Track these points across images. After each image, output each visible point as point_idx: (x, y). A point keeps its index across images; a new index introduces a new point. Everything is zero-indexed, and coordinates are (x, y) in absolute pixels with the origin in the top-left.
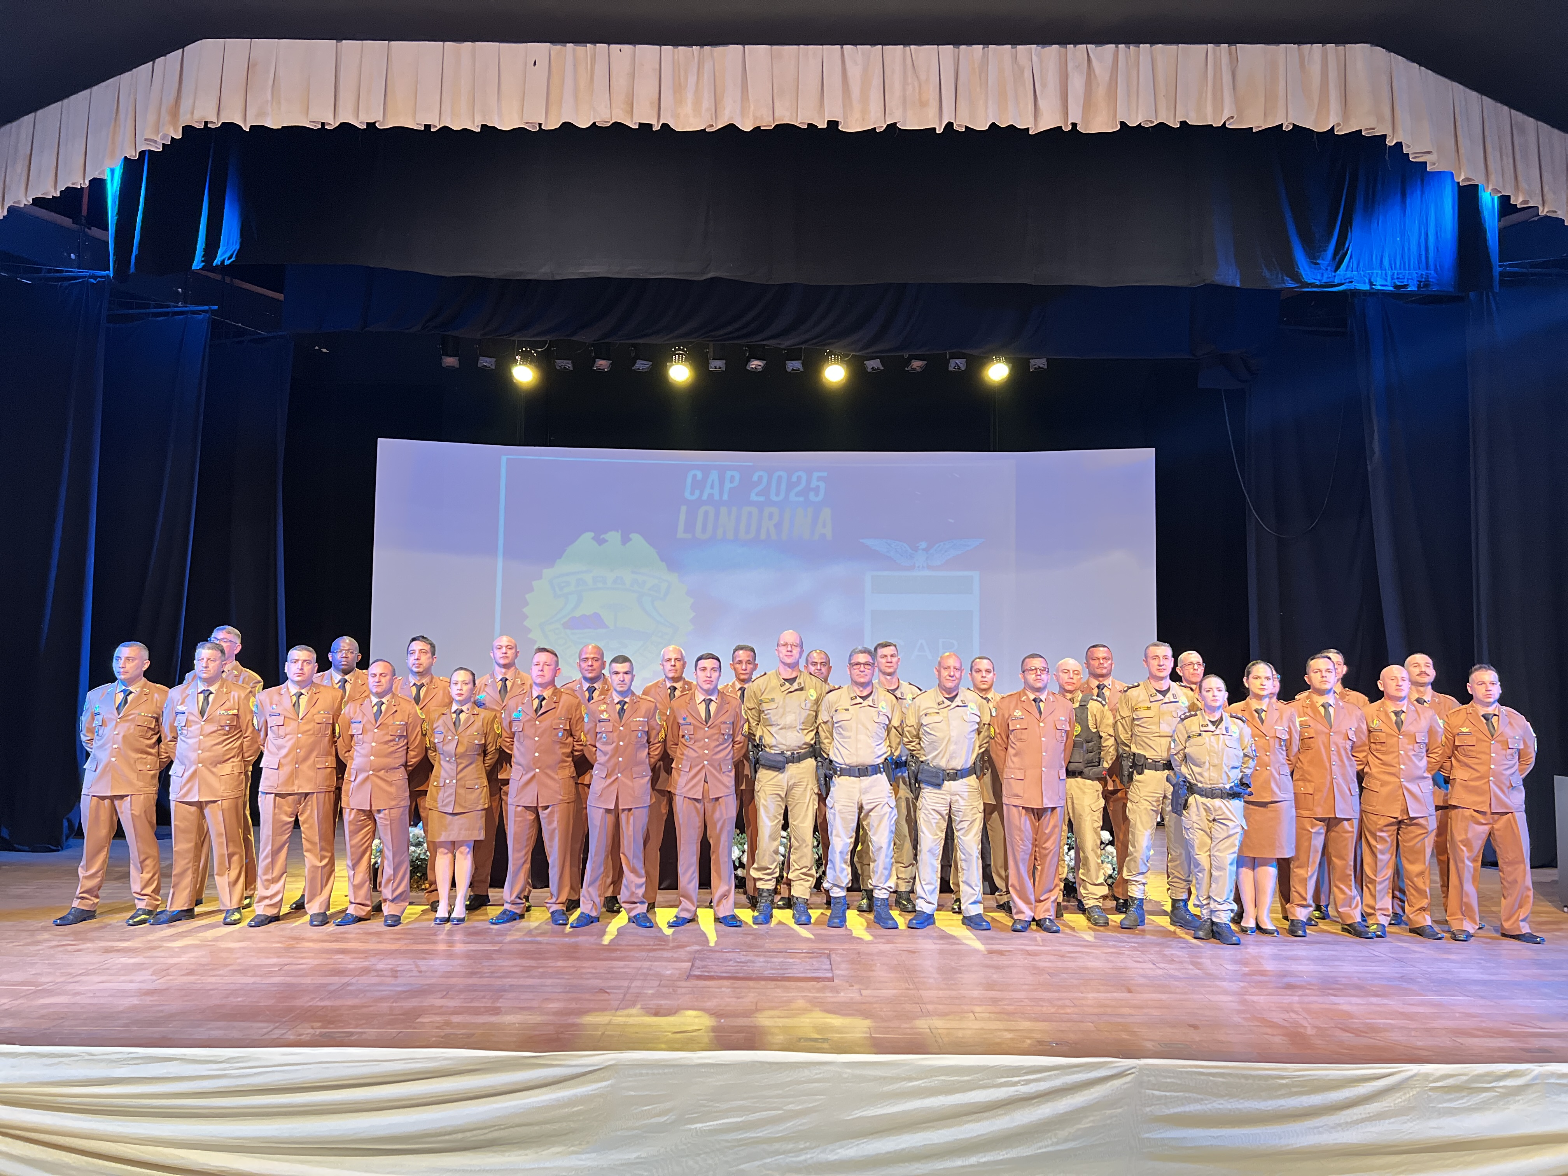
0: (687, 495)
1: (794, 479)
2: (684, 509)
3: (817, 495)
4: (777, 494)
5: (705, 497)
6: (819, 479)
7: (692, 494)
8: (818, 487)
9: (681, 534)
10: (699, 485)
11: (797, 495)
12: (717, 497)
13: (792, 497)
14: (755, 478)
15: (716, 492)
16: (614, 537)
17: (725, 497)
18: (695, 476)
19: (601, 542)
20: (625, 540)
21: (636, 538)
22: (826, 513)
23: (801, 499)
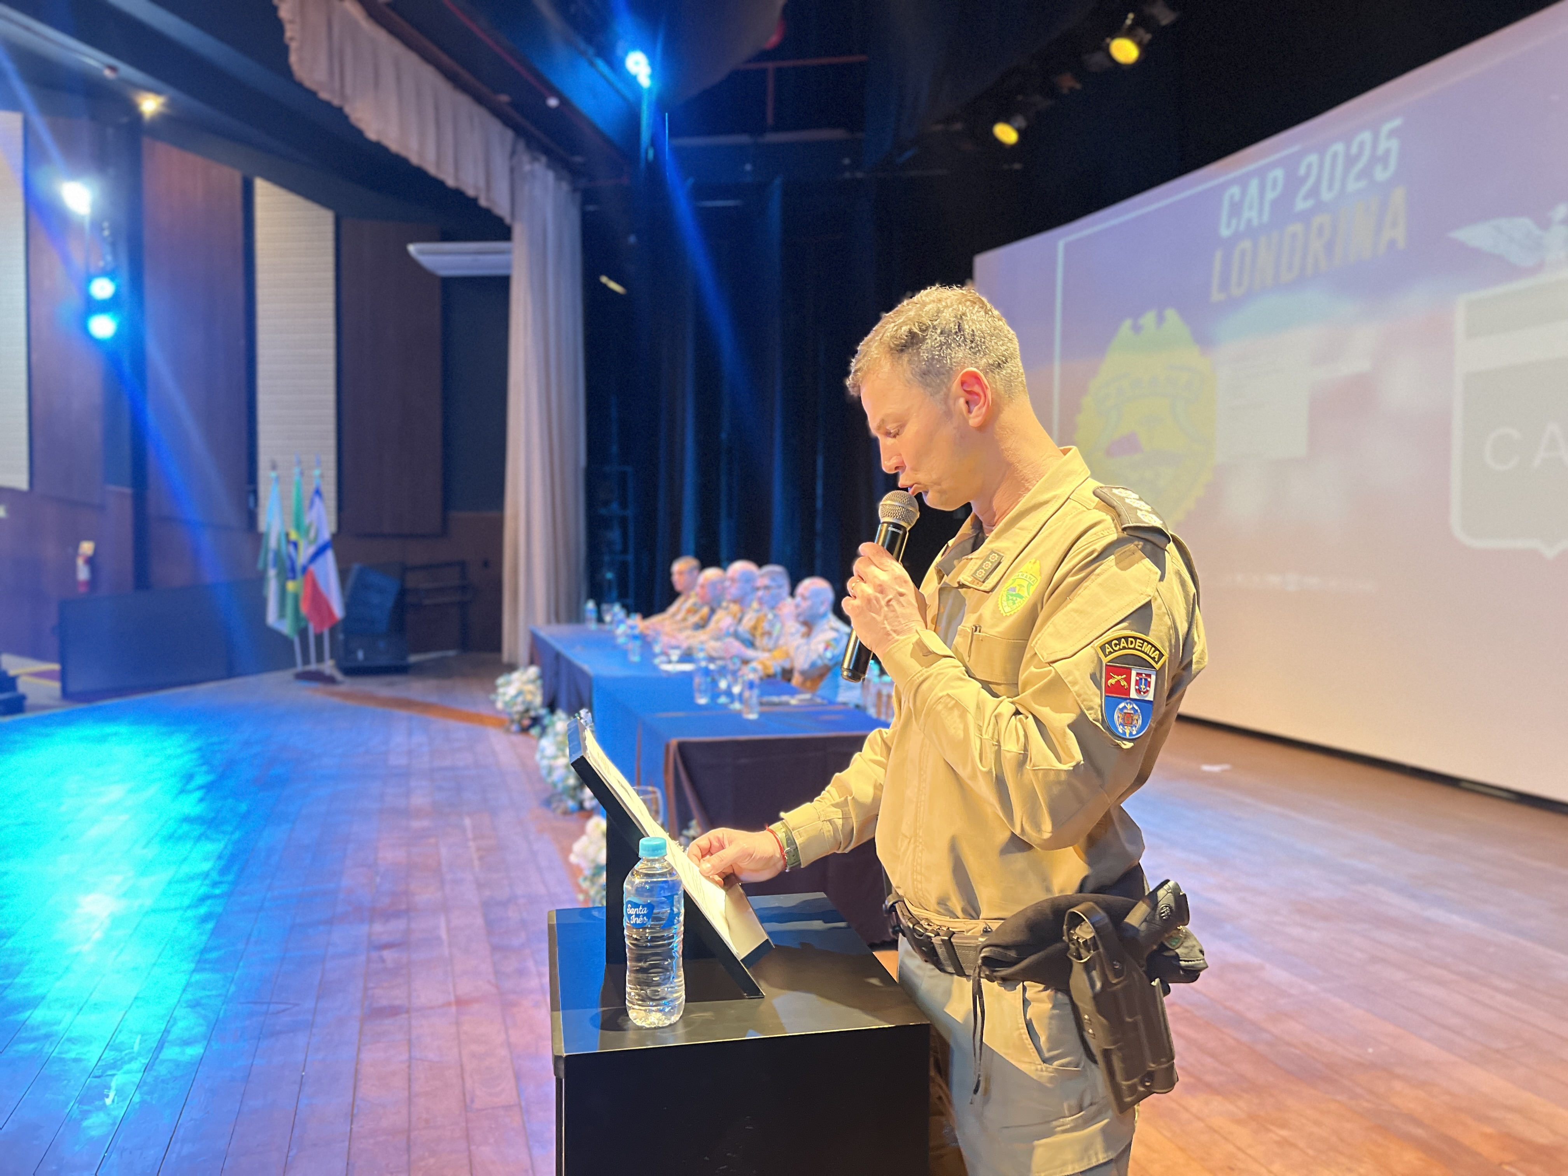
0: (1225, 232)
1: (1354, 150)
2: (1219, 255)
3: (1385, 167)
4: (1330, 187)
5: (1242, 227)
6: (1392, 134)
7: (1229, 225)
8: (1388, 152)
9: (1216, 296)
10: (1236, 209)
11: (1359, 177)
12: (1255, 222)
13: (1352, 186)
14: (1302, 171)
15: (1254, 214)
16: (1149, 319)
17: (1266, 218)
18: (1232, 197)
19: (1137, 329)
20: (1161, 319)
21: (1171, 314)
22: (1399, 195)
23: (1362, 184)
